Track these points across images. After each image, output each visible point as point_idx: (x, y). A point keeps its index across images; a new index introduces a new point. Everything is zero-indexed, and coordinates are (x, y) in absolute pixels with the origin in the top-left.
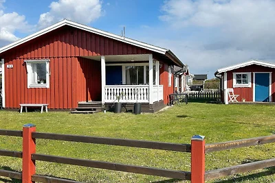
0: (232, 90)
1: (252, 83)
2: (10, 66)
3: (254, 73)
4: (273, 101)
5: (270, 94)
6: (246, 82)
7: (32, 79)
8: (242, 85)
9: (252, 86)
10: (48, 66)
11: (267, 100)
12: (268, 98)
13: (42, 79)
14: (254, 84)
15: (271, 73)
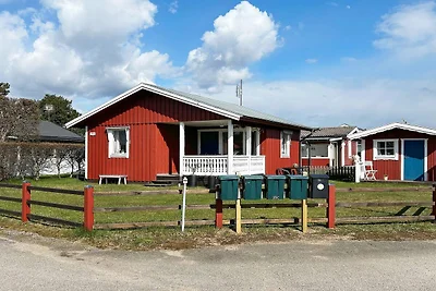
0: (370, 163)
1: (400, 153)
2: (93, 134)
3: (402, 140)
4: (430, 179)
5: (426, 170)
6: (392, 152)
7: (113, 148)
8: (386, 157)
9: (400, 158)
10: (128, 133)
11: (421, 178)
12: (423, 176)
13: (123, 148)
14: (402, 156)
15: (426, 140)
